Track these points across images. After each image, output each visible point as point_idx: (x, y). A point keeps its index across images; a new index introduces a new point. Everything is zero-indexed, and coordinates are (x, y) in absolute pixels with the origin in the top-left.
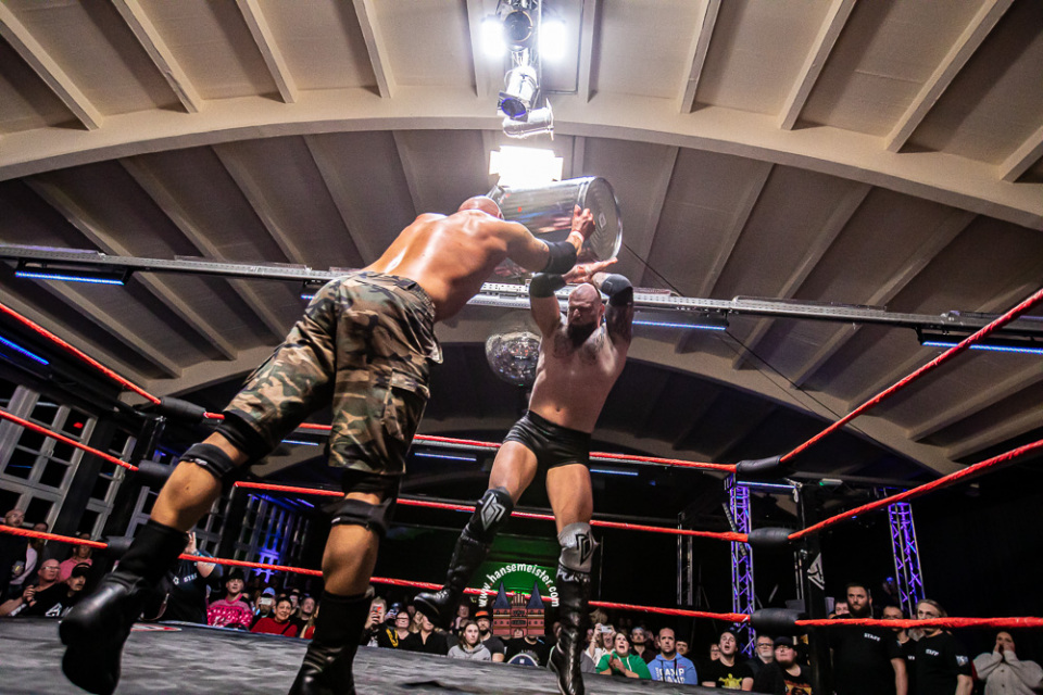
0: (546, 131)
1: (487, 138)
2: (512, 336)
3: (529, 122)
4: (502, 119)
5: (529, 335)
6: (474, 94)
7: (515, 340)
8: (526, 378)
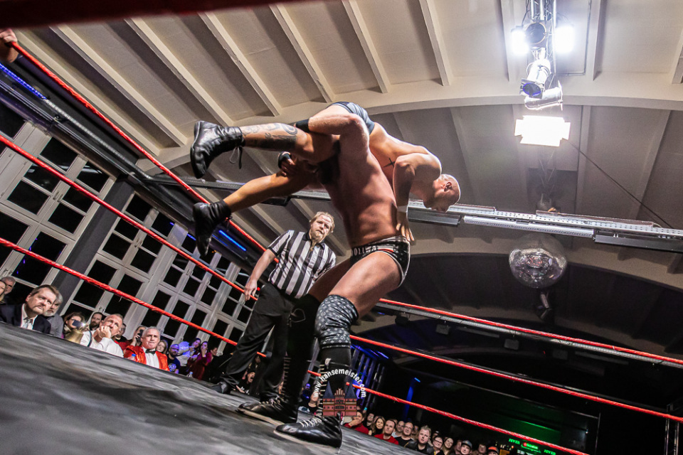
0: (557, 104)
1: (515, 110)
2: (529, 251)
3: (543, 98)
4: (525, 97)
5: (542, 251)
6: (507, 80)
7: (532, 254)
8: (538, 282)
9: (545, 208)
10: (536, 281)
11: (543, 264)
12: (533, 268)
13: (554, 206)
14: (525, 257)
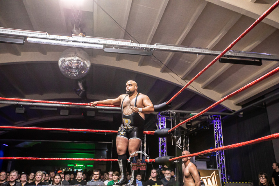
7: (71, 60)
8: (76, 75)
9: (77, 33)
10: (75, 75)
11: (78, 65)
12: (73, 68)
13: (82, 31)
14: (68, 62)
